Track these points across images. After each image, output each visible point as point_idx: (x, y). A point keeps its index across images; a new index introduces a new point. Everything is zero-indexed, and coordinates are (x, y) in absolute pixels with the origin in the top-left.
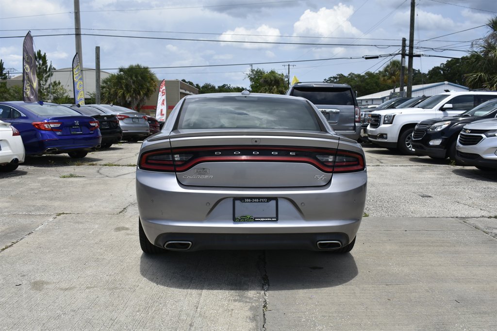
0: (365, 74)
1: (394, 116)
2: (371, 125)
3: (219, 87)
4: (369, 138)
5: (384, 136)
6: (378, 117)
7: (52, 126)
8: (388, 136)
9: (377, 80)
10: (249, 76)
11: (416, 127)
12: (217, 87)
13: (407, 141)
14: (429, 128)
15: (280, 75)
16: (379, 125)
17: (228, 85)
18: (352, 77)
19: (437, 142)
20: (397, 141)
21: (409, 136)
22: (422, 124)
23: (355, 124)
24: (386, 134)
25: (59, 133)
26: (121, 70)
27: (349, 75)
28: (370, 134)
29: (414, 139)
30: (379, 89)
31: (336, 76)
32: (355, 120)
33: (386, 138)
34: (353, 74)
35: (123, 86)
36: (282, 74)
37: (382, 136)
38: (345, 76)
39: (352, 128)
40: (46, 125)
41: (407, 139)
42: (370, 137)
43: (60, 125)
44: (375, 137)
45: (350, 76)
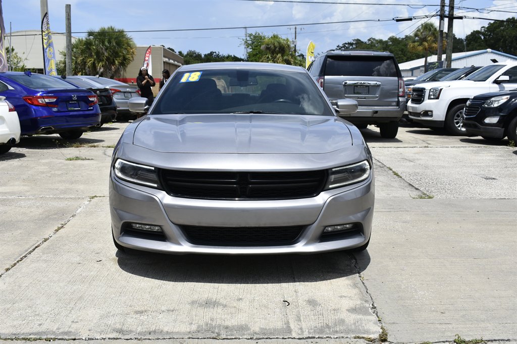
0: (389, 39)
1: (441, 90)
2: (412, 101)
3: (205, 55)
4: (410, 117)
5: (429, 113)
6: (421, 91)
7: (47, 100)
8: (434, 113)
9: (403, 47)
10: (246, 42)
11: (468, 103)
12: (203, 56)
13: (456, 120)
14: (483, 103)
15: (284, 40)
16: (423, 100)
17: (217, 53)
18: (372, 42)
19: (494, 120)
20: (444, 120)
21: (458, 113)
22: (476, 98)
23: (398, 99)
24: (432, 111)
25: (55, 109)
26: (90, 34)
27: (369, 40)
28: (411, 111)
29: (465, 116)
30: (405, 58)
31: (352, 41)
32: (398, 94)
33: (432, 116)
34: (374, 39)
35: (93, 54)
36: (287, 39)
37: (427, 113)
38: (362, 42)
39: (395, 104)
40: (39, 100)
41: (455, 118)
42: (411, 115)
43: (55, 99)
44: (418, 114)
45: (370, 42)
